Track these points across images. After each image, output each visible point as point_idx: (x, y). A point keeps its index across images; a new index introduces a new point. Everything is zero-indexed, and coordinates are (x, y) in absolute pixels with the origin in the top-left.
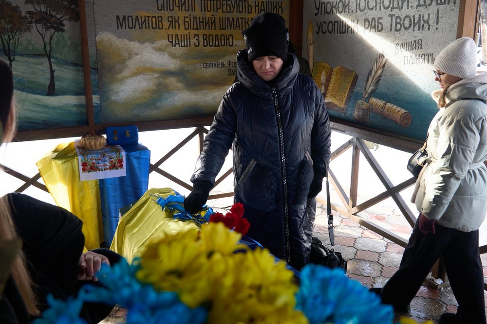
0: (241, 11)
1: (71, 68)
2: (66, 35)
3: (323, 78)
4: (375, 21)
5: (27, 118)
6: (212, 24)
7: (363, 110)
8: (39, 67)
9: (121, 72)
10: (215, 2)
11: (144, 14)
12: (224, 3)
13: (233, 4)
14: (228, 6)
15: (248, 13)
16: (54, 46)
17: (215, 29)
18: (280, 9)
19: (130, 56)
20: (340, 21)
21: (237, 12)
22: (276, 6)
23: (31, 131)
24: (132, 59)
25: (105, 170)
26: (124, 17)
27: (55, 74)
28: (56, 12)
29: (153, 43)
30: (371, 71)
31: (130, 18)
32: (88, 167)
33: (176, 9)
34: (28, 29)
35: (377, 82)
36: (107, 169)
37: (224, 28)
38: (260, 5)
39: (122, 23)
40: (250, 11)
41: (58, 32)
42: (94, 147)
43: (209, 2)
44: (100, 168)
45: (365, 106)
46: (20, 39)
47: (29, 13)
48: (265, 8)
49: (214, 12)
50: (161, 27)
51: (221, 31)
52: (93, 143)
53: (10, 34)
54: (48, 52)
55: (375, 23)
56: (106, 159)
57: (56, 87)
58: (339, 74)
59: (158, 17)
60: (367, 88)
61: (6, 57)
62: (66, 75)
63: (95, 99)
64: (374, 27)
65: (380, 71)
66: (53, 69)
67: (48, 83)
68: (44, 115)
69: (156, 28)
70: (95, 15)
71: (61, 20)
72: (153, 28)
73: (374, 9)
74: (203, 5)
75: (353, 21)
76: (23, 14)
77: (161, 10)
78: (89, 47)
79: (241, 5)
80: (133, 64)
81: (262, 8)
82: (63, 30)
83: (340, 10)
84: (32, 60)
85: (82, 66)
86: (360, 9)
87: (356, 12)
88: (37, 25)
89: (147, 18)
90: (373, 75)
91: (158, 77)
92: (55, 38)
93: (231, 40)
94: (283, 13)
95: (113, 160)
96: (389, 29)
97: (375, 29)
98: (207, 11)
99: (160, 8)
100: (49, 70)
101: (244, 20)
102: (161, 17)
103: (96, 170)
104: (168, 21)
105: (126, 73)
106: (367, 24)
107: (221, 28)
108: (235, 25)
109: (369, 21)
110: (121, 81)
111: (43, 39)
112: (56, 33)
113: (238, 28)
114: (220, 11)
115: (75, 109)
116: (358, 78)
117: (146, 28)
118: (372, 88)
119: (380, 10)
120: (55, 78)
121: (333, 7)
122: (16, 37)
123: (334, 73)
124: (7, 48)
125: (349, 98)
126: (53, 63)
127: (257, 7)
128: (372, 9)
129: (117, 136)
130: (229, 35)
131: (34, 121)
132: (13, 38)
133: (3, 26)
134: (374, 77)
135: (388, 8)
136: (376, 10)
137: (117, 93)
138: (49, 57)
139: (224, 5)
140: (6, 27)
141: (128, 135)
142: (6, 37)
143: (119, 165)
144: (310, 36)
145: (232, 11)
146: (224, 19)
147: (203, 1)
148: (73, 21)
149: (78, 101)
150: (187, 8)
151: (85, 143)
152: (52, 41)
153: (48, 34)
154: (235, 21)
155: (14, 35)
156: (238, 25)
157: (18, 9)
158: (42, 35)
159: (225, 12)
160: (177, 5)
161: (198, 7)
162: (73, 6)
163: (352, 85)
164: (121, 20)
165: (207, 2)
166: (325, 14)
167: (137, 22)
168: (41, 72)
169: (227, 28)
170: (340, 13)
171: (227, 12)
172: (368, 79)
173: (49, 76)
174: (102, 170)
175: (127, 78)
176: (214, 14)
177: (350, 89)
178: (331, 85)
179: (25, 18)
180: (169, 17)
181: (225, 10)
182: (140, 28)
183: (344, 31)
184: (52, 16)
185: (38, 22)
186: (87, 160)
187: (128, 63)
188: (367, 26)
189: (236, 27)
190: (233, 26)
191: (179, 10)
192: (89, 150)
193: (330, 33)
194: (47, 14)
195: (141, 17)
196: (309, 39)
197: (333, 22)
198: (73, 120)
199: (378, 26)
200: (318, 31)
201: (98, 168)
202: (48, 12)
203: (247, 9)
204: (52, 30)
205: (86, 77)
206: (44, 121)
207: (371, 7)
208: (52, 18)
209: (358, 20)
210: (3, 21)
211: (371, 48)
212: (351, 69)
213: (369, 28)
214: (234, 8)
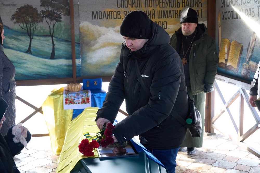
0: (172, 6)
1: (64, 43)
2: (62, 24)
3: (226, 49)
4: (251, 10)
5: (38, 72)
6: (153, 15)
7: (246, 69)
8: (47, 42)
9: (94, 45)
10: (155, 1)
11: (109, 10)
12: (161, 2)
13: (167, 2)
14: (164, 4)
15: (178, 7)
16: (55, 30)
17: (155, 18)
18: (200, 4)
19: (100, 36)
20: (234, 11)
21: (170, 7)
22: (197, 3)
23: (40, 80)
24: (101, 37)
25: (78, 103)
26: (97, 12)
27: (55, 46)
28: (57, 11)
29: (114, 28)
30: (249, 43)
31: (100, 13)
32: (68, 102)
33: (129, 6)
34: (41, 21)
35: (253, 51)
36: (80, 103)
37: (161, 17)
38: (186, 2)
39: (95, 15)
40: (178, 6)
41: (58, 22)
42: (73, 90)
43: (151, 1)
44: (76, 102)
45: (247, 67)
46: (37, 27)
47: (42, 11)
48: (189, 4)
49: (154, 7)
50: (119, 18)
51: (159, 19)
52: (73, 87)
53: (31, 24)
54: (52, 34)
55: (251, 12)
56: (79, 97)
57: (55, 54)
58: (234, 46)
59: (118, 12)
60: (248, 55)
61: (29, 37)
62: (61, 47)
63: (78, 62)
64: (250, 15)
65: (254, 43)
66: (54, 44)
67: (51, 51)
68: (48, 71)
69: (116, 18)
70: (79, 12)
71: (60, 15)
72: (114, 18)
73: (250, 3)
74: (147, 3)
75: (240, 10)
76: (39, 12)
77: (120, 7)
78: (75, 31)
79: (172, 2)
80: (101, 40)
81: (187, 4)
82: (60, 21)
83: (234, 4)
84: (42, 38)
85: (71, 42)
86: (243, 3)
87: (242, 5)
88: (46, 18)
89: (111, 13)
90: (250, 46)
91: (117, 49)
92: (56, 26)
93: (165, 25)
94: (202, 7)
95: (83, 98)
96: (257, 15)
97: (251, 15)
98: (149, 7)
99: (119, 6)
100: (52, 45)
101: (174, 12)
102: (120, 12)
103: (73, 103)
104: (124, 14)
105: (97, 46)
106: (247, 12)
107: (159, 17)
108: (168, 15)
109: (248, 11)
110: (94, 51)
111: (49, 26)
112: (57, 23)
113: (170, 17)
114: (158, 7)
115: (65, 68)
116: (243, 48)
117: (110, 19)
118: (250, 54)
119: (253, 3)
120: (55, 49)
121: (230, 2)
122: (35, 26)
123: (231, 45)
124: (29, 32)
125: (239, 62)
126: (54, 40)
127: (184, 4)
128: (249, 2)
129: (89, 84)
130: (164, 22)
131: (42, 74)
132: (33, 26)
133: (28, 19)
134: (251, 47)
135: (256, 2)
136: (251, 3)
137: (91, 58)
138: (52, 37)
139: (161, 3)
140: (29, 20)
141: (95, 83)
142: (29, 25)
143: (87, 101)
144: (219, 21)
145: (166, 6)
146: (161, 11)
147: (147, 1)
148: (66, 16)
149: (68, 63)
150: (136, 6)
151: (69, 88)
152: (54, 28)
153: (52, 23)
154: (168, 13)
155: (33, 24)
156: (170, 15)
157: (36, 10)
158: (49, 24)
159: (161, 7)
160: (130, 4)
161: (143, 5)
162: (67, 7)
163: (240, 53)
164: (95, 14)
165: (149, 2)
166: (226, 7)
167: (105, 15)
168: (48, 46)
169: (162, 17)
170: (234, 5)
171: (163, 7)
172: (248, 49)
173: (51, 48)
174: (77, 104)
175: (97, 49)
176: (154, 8)
177: (240, 56)
178: (230, 53)
179: (40, 14)
180: (124, 11)
181: (161, 6)
182: (106, 19)
183: (236, 17)
184: (55, 13)
185: (47, 16)
186: (68, 97)
187: (98, 40)
188: (247, 14)
189: (169, 16)
190: (167, 16)
191: (131, 7)
192: (71, 92)
193: (229, 19)
194: (52, 12)
195: (107, 12)
196: (219, 24)
197: (230, 12)
198: (64, 74)
199: (252, 13)
200: (223, 18)
201: (74, 102)
202: (53, 11)
203: (176, 5)
204: (55, 21)
205: (73, 48)
206: (48, 74)
207: (248, 2)
208: (55, 14)
209: (242, 10)
210: (28, 17)
211: (249, 28)
212: (240, 42)
213: (248, 15)
214: (167, 4)
